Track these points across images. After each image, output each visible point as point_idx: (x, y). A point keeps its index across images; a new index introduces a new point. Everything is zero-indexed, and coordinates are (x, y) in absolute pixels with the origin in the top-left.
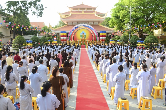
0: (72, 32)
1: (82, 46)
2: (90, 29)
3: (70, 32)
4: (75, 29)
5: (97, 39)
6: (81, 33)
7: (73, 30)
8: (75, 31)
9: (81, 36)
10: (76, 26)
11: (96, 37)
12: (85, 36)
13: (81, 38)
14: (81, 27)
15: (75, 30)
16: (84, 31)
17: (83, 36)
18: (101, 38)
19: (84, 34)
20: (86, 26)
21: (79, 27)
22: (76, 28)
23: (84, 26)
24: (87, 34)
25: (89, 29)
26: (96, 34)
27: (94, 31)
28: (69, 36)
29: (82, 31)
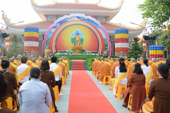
0: (53, 30)
1: (74, 62)
2: (93, 26)
3: (48, 31)
4: (59, 24)
5: (107, 47)
6: (73, 35)
7: (54, 27)
8: (58, 28)
9: (73, 40)
10: (61, 19)
11: (106, 43)
12: (82, 40)
13: (73, 44)
14: (72, 21)
15: (60, 27)
16: (79, 30)
17: (77, 40)
18: (117, 45)
19: (81, 37)
20: (84, 20)
21: (69, 20)
22: (61, 23)
23: (79, 18)
24: (86, 37)
25: (90, 24)
26: (104, 36)
27: (101, 31)
28: (46, 40)
29: (76, 30)
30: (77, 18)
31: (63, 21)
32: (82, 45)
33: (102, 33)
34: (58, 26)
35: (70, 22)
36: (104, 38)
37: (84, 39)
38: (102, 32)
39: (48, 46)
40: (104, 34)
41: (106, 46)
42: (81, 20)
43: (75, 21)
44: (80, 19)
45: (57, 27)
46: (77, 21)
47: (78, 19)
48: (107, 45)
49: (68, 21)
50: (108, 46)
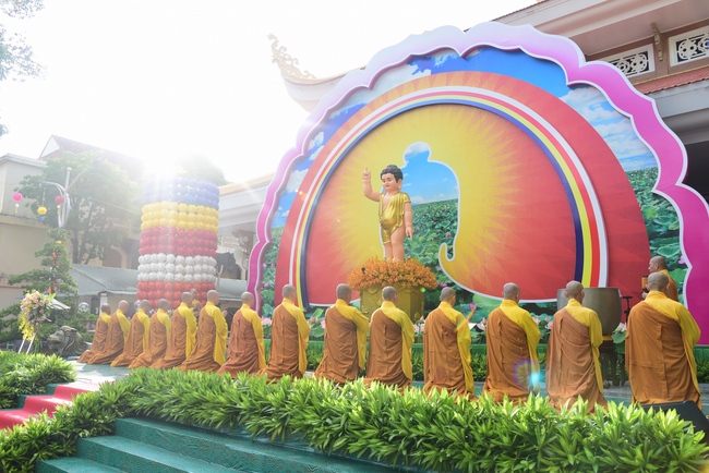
3: (272, 190)
4: (321, 137)
5: (667, 252)
8: (317, 163)
12: (440, 221)
15: (326, 152)
17: (388, 215)
23: (424, 60)
27: (591, 107)
28: (263, 241)
29: (408, 151)
30: (415, 67)
31: (338, 113)
32: (450, 251)
33: (601, 130)
34: (316, 148)
35: (372, 106)
36: (628, 167)
37: (459, 207)
38: (607, 114)
39: (273, 275)
40: (621, 127)
41: (653, 236)
42: (435, 71)
43: (400, 89)
44: (428, 72)
45: (313, 157)
46: (415, 84)
47: (420, 75)
48: (672, 226)
49: (362, 106)
50: (673, 234)
